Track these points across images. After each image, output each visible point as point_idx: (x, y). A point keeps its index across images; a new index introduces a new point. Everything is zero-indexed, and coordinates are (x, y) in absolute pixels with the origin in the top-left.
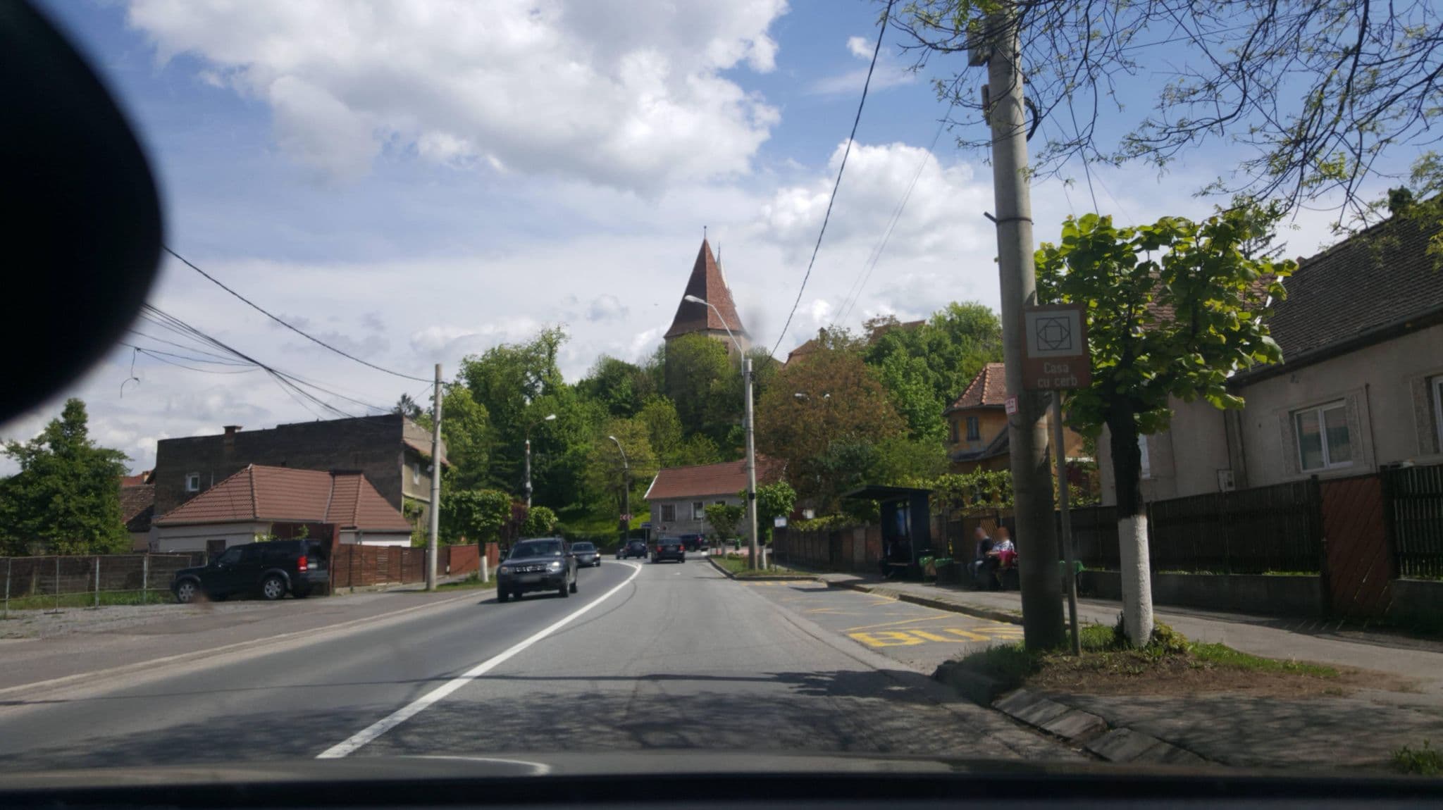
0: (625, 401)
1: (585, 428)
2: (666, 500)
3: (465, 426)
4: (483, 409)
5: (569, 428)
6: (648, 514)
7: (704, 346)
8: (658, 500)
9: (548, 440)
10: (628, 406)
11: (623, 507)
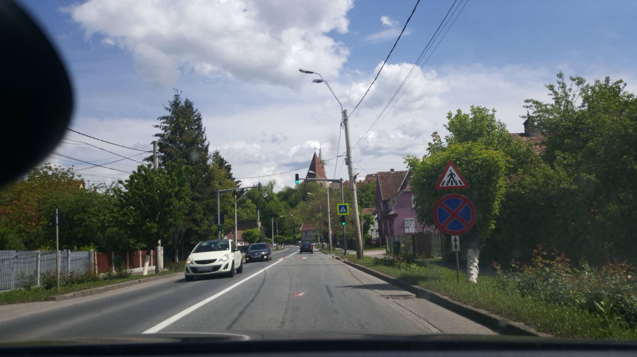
0: (293, 201)
1: (283, 210)
2: (306, 231)
3: (250, 211)
4: (255, 205)
5: (279, 211)
6: (301, 234)
7: (315, 186)
8: (303, 231)
9: (273, 214)
10: (294, 203)
11: (294, 232)
